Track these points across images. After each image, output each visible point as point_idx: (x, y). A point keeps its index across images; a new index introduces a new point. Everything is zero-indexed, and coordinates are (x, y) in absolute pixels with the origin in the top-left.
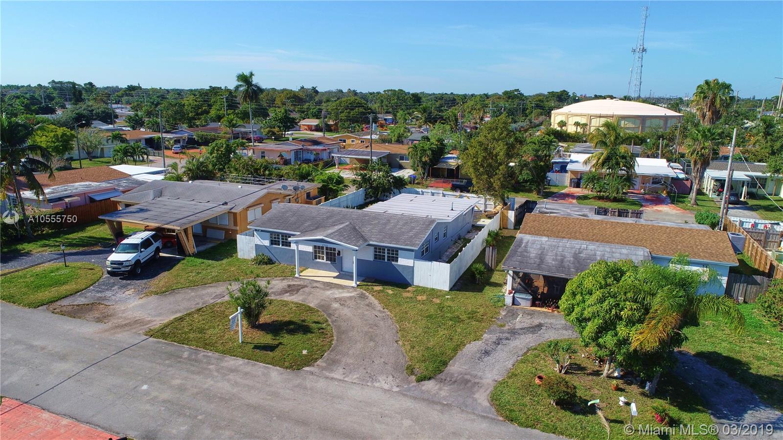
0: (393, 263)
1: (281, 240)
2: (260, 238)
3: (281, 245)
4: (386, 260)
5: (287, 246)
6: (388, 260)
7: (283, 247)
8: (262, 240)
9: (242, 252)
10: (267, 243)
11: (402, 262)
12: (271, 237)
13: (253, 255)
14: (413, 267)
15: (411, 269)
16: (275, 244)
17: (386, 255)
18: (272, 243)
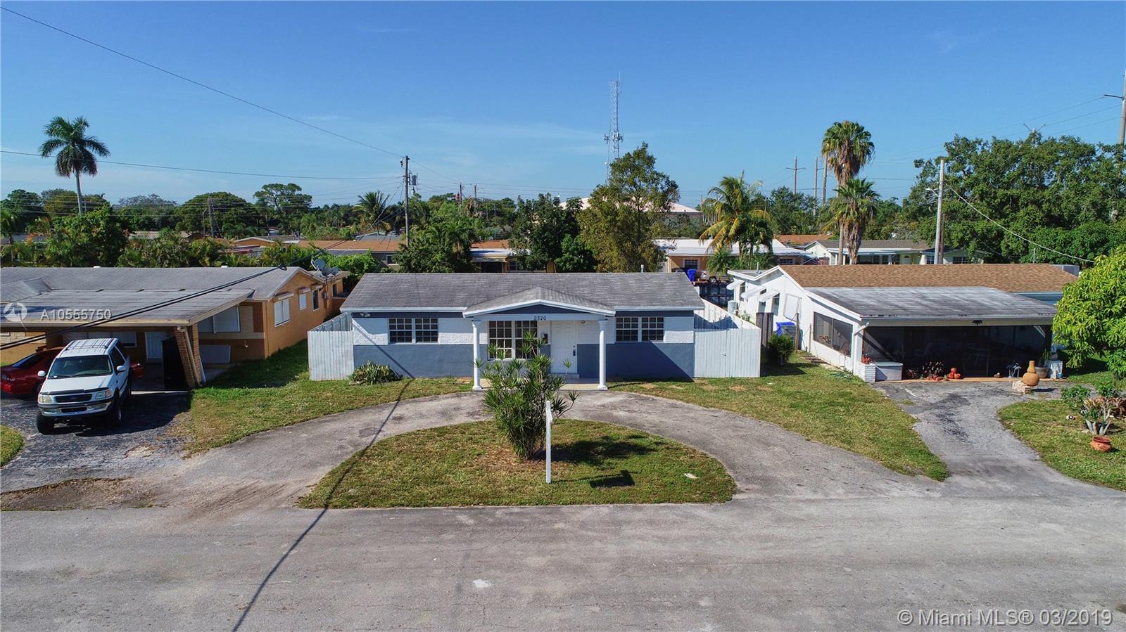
0: (653, 342)
1: (414, 331)
2: (365, 332)
3: (414, 341)
4: (640, 340)
5: (427, 340)
6: (644, 338)
7: (418, 343)
8: (370, 336)
9: (321, 367)
10: (382, 339)
11: (671, 337)
12: (391, 327)
13: (348, 369)
14: (692, 345)
15: (689, 349)
16: (401, 340)
17: (640, 329)
18: (393, 338)
